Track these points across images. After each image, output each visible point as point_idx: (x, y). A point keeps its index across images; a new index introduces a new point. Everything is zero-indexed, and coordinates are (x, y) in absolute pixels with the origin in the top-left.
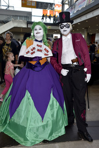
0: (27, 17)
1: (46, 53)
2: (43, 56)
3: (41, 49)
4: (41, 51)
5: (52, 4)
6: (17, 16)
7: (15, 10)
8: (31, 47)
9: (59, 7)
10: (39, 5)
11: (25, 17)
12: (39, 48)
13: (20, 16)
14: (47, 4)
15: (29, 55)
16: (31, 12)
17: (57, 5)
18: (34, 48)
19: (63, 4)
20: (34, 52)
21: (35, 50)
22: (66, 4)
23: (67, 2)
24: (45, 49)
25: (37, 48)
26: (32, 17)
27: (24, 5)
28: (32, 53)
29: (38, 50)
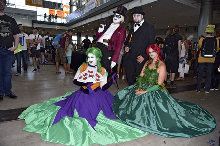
0: (32, 16)
1: (97, 78)
2: (95, 82)
3: (93, 75)
4: (92, 76)
5: (59, 5)
6: (21, 14)
7: (16, 8)
8: (83, 73)
9: (67, 8)
10: (45, 5)
11: (29, 15)
12: (91, 74)
13: (23, 15)
14: (55, 4)
15: (81, 81)
16: (36, 11)
17: (65, 6)
18: (86, 74)
19: (71, 5)
20: (86, 78)
21: (87, 76)
22: (74, 6)
23: (75, 4)
24: (97, 75)
25: (89, 74)
26: (38, 16)
27: (28, 3)
28: (84, 79)
29: (90, 76)
